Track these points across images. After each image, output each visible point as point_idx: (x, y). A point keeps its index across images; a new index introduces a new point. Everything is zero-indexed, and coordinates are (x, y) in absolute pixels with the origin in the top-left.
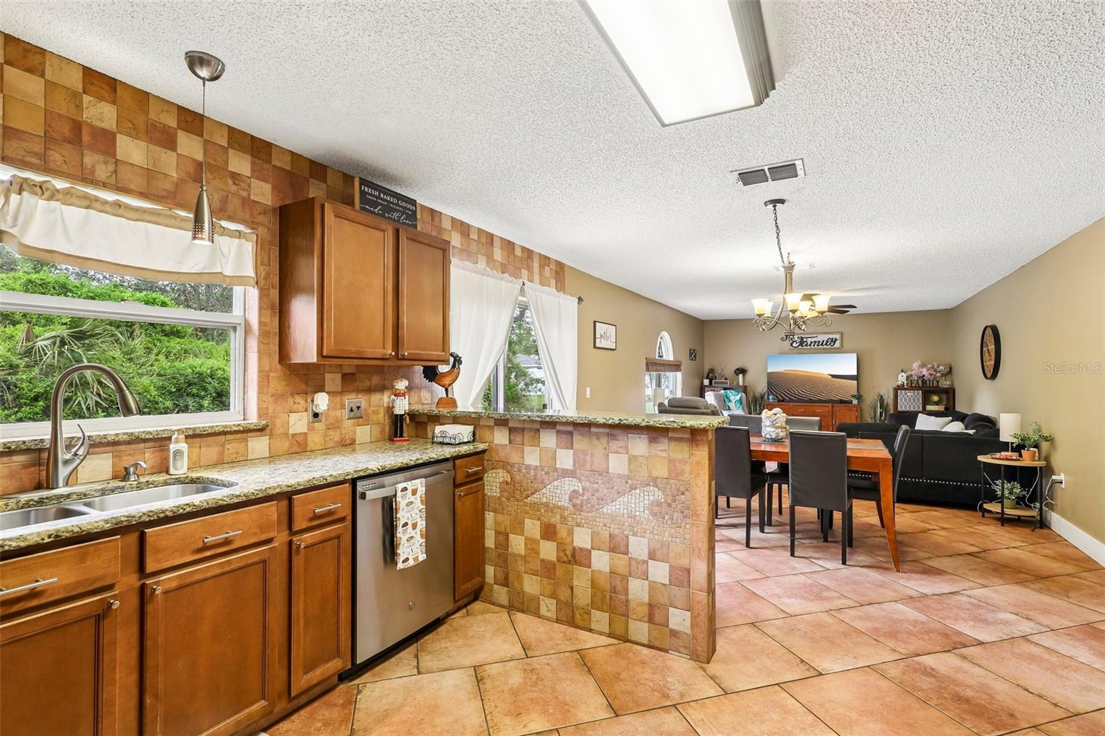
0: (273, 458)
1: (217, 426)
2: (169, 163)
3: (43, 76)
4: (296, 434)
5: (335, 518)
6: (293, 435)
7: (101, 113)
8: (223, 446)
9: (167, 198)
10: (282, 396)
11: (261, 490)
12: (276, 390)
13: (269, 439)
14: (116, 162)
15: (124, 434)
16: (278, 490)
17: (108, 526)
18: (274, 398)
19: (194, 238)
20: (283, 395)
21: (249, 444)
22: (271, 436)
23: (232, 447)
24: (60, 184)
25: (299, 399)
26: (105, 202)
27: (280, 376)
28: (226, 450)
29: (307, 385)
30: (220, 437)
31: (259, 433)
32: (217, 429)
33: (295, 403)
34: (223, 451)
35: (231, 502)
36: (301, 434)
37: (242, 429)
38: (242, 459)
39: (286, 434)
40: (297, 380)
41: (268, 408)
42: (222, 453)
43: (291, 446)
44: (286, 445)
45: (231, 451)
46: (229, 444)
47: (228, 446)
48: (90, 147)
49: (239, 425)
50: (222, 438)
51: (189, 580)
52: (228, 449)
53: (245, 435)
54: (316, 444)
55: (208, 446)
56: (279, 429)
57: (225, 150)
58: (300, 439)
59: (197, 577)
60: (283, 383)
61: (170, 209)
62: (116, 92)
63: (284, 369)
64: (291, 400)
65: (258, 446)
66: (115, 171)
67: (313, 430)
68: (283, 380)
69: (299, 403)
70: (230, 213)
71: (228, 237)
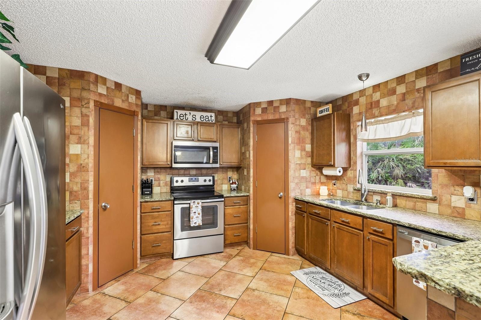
0: (441, 214)
1: (409, 194)
2: (394, 100)
4: (456, 207)
6: (454, 207)
7: (377, 96)
8: (415, 203)
10: (446, 186)
11: (355, 211)
12: (442, 182)
13: (439, 205)
14: (380, 109)
16: (360, 214)
18: (440, 186)
20: (447, 185)
21: (428, 205)
22: (440, 204)
23: (419, 204)
25: (457, 188)
26: (382, 120)
27: (445, 175)
28: (416, 205)
29: (464, 181)
30: (414, 199)
31: (433, 201)
33: (455, 190)
34: (415, 205)
35: (347, 211)
36: (459, 207)
37: (420, 197)
38: (424, 210)
39: (449, 206)
40: (457, 178)
41: (437, 191)
42: (415, 206)
43: (453, 212)
44: (449, 211)
45: (419, 206)
46: (418, 202)
47: (417, 203)
48: (375, 108)
50: (415, 200)
52: (418, 205)
53: (425, 200)
54: (473, 216)
55: (409, 201)
56: (445, 202)
57: (414, 82)
58: (460, 211)
60: (447, 179)
62: (380, 87)
63: (447, 172)
64: (452, 188)
65: (433, 207)
66: (380, 111)
67: (470, 207)
68: (447, 177)
69: (458, 191)
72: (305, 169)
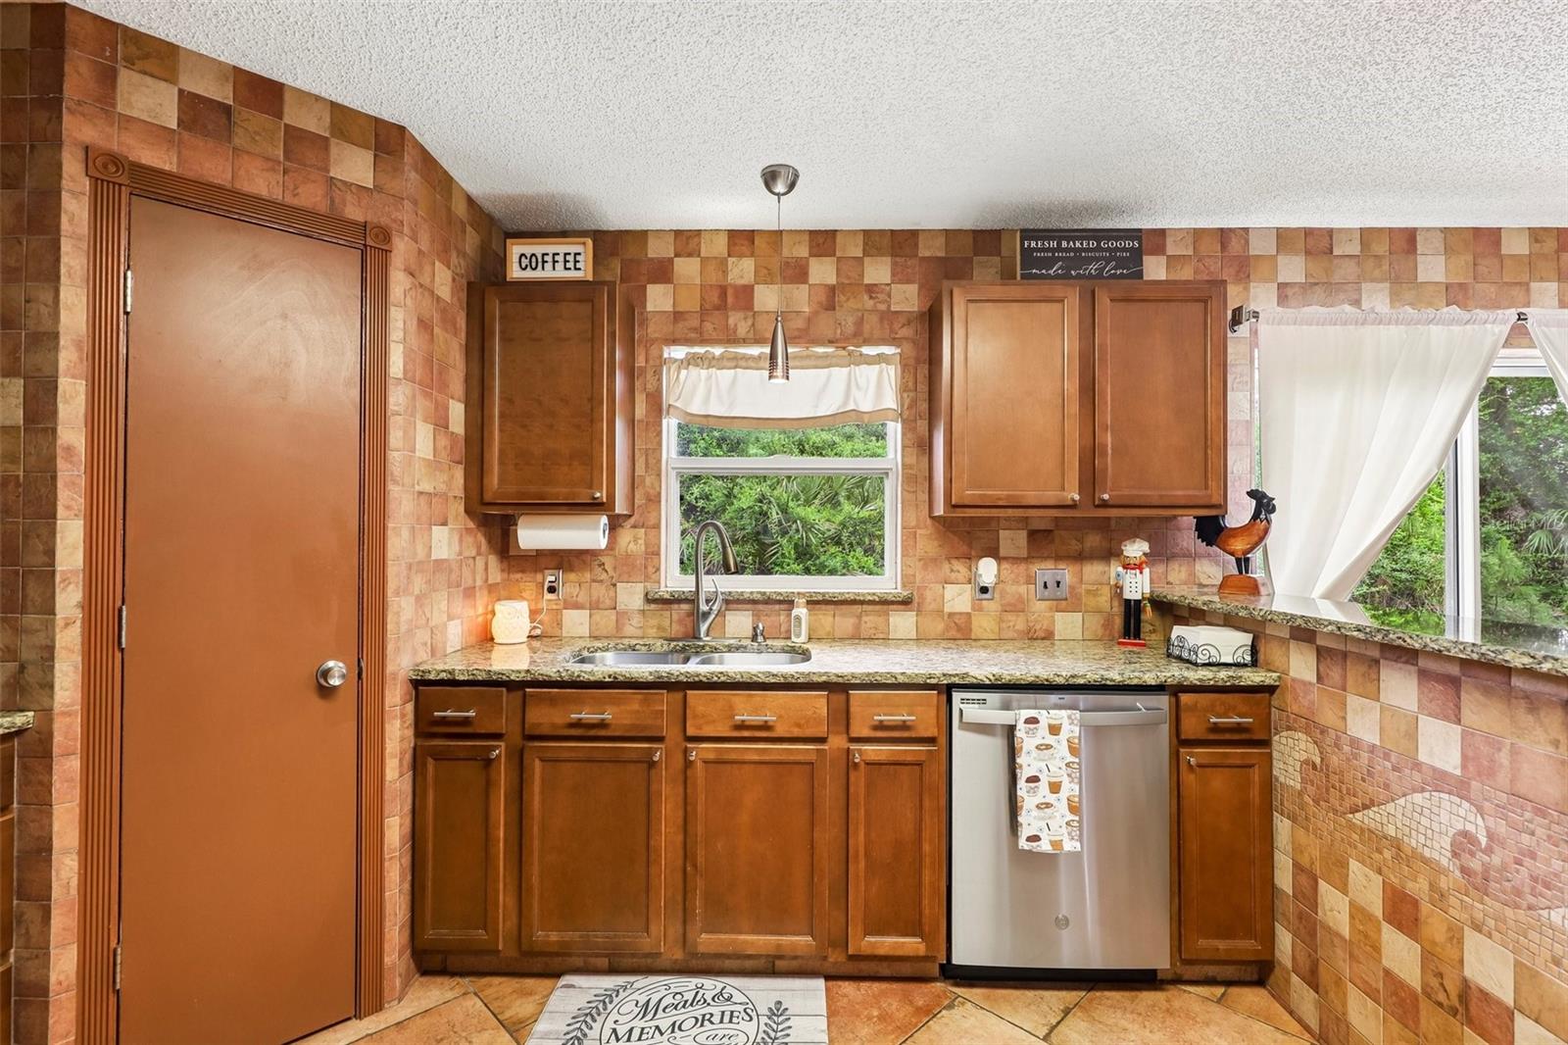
0: (921, 639)
1: (848, 593)
2: (801, 298)
3: (699, 256)
4: (955, 614)
5: (914, 736)
6: (950, 615)
7: (742, 270)
8: (860, 617)
9: (800, 337)
10: (934, 560)
11: (803, 673)
12: (926, 552)
13: (917, 615)
14: (754, 315)
15: (758, 593)
16: (824, 678)
17: (651, 678)
18: (922, 562)
19: (770, 377)
20: (936, 559)
21: (891, 619)
22: (919, 611)
23: (871, 620)
24: (717, 351)
25: (958, 565)
26: (751, 358)
27: (931, 534)
28: (863, 622)
29: (970, 546)
30: (856, 607)
31: (903, 607)
32: (847, 596)
33: (952, 571)
34: (860, 622)
36: (961, 614)
37: (877, 599)
38: (881, 636)
39: (940, 612)
40: (956, 539)
41: (914, 576)
42: (857, 627)
43: (947, 629)
44: (940, 627)
45: (868, 625)
46: (867, 615)
47: (865, 619)
48: (735, 308)
49: (874, 594)
50: (858, 608)
51: (726, 757)
52: (866, 622)
53: (885, 607)
54: (985, 630)
55: (843, 615)
56: (930, 603)
57: (859, 260)
58: (960, 621)
59: (733, 756)
60: (936, 543)
61: (807, 348)
62: (753, 243)
63: (937, 524)
64: (946, 566)
65: (903, 623)
66: (753, 325)
67: (980, 609)
68: (936, 539)
69: (959, 572)
70: (866, 335)
71: (865, 366)
72: (444, 524)
